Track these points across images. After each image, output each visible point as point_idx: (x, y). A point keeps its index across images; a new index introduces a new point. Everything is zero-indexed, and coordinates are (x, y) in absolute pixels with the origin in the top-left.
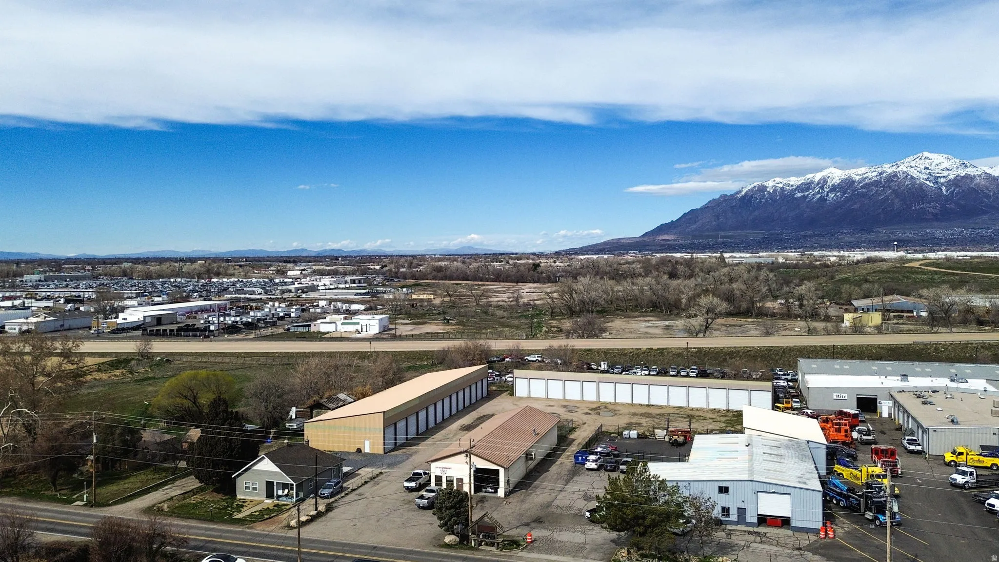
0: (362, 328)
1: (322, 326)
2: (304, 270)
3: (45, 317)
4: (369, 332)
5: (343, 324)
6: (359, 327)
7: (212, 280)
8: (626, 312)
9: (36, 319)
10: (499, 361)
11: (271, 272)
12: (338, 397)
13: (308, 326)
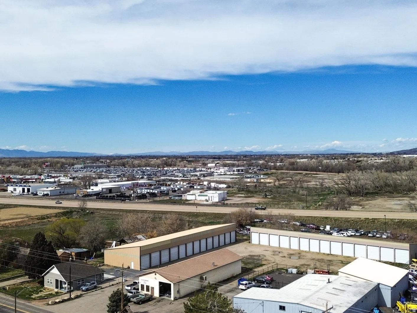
0: (209, 199)
1: (189, 197)
2: (218, 163)
3: (55, 188)
4: (213, 201)
5: (199, 196)
6: (207, 198)
7: (165, 169)
8: (393, 193)
9: (50, 189)
10: (260, 222)
11: (200, 164)
12: (136, 237)
13: (181, 196)
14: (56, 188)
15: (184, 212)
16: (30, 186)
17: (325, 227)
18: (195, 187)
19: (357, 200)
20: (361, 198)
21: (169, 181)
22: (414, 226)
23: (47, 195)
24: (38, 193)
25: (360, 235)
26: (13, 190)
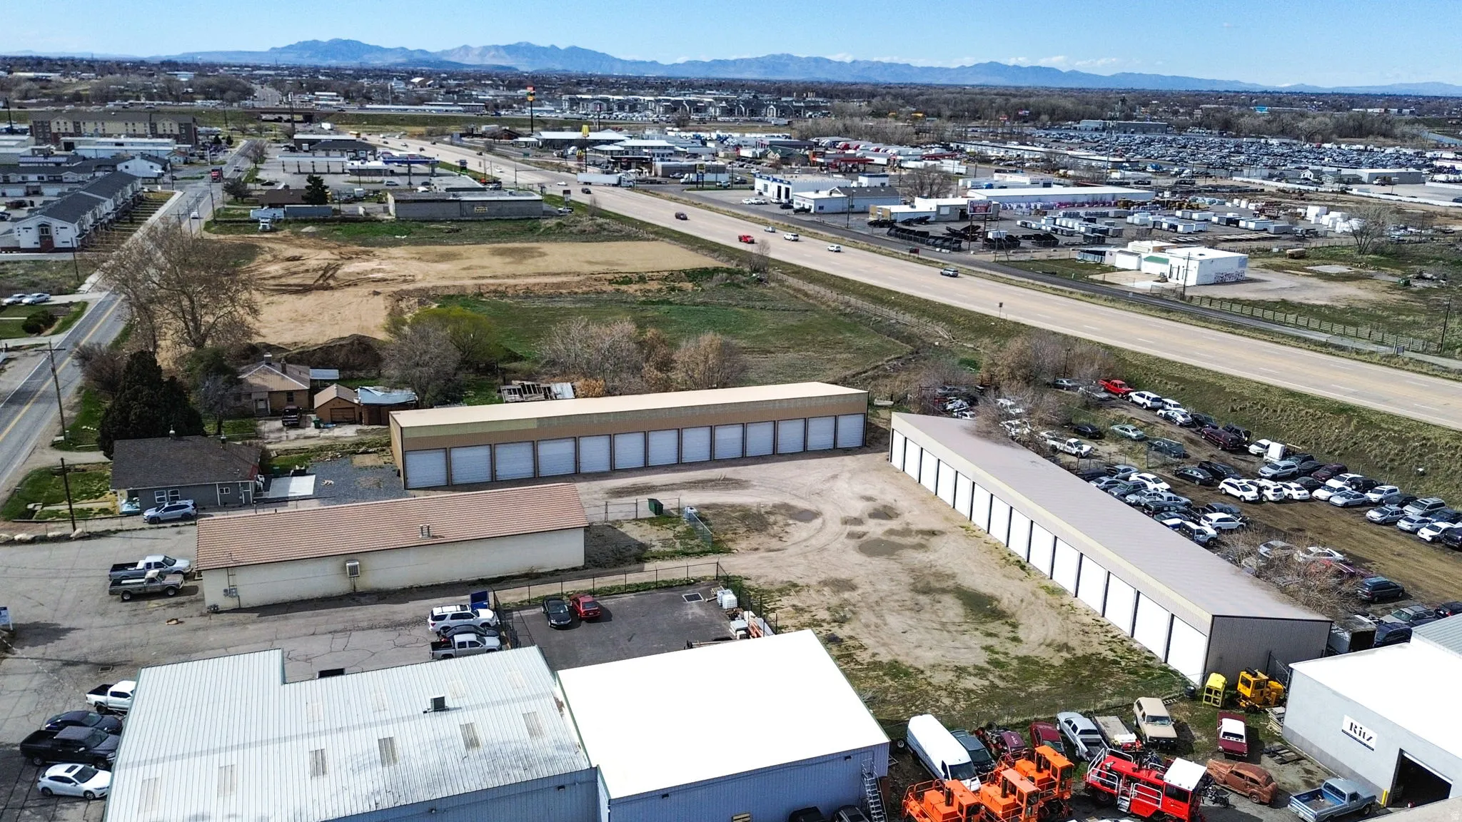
0: (1171, 273)
3: (832, 193)
4: (1178, 282)
5: (1150, 259)
6: (1165, 269)
9: (824, 194)
12: (552, 389)
13: (1103, 253)
14: (834, 195)
17: (1267, 448)
18: (1242, 224)
21: (1232, 191)
23: (806, 211)
24: (794, 205)
25: (1346, 506)
26: (762, 189)
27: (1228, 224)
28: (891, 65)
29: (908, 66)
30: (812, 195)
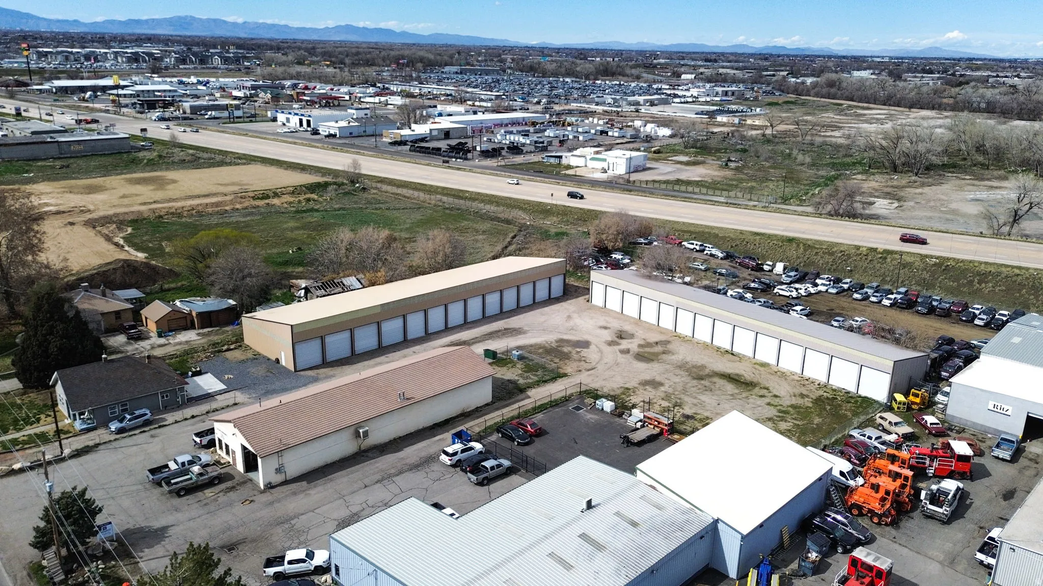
0: (609, 167)
1: (573, 160)
2: (701, 74)
4: (614, 172)
5: (592, 159)
6: (605, 165)
7: (597, 82)
8: (988, 169)
9: (343, 124)
10: (646, 244)
11: (669, 74)
12: (341, 282)
13: (560, 157)
14: (351, 124)
15: (528, 203)
16: (310, 116)
17: (774, 266)
18: (610, 133)
19: (904, 182)
20: (913, 178)
21: (580, 113)
22: (966, 279)
23: (334, 136)
24: (320, 132)
25: (837, 293)
26: (285, 121)
27: (601, 134)
28: (274, 26)
29: (286, 26)
30: (333, 124)
